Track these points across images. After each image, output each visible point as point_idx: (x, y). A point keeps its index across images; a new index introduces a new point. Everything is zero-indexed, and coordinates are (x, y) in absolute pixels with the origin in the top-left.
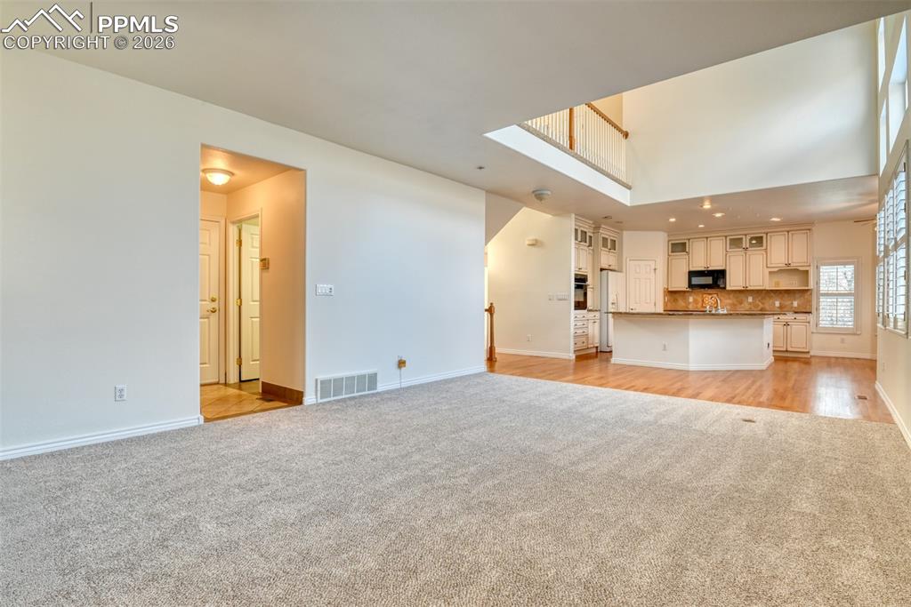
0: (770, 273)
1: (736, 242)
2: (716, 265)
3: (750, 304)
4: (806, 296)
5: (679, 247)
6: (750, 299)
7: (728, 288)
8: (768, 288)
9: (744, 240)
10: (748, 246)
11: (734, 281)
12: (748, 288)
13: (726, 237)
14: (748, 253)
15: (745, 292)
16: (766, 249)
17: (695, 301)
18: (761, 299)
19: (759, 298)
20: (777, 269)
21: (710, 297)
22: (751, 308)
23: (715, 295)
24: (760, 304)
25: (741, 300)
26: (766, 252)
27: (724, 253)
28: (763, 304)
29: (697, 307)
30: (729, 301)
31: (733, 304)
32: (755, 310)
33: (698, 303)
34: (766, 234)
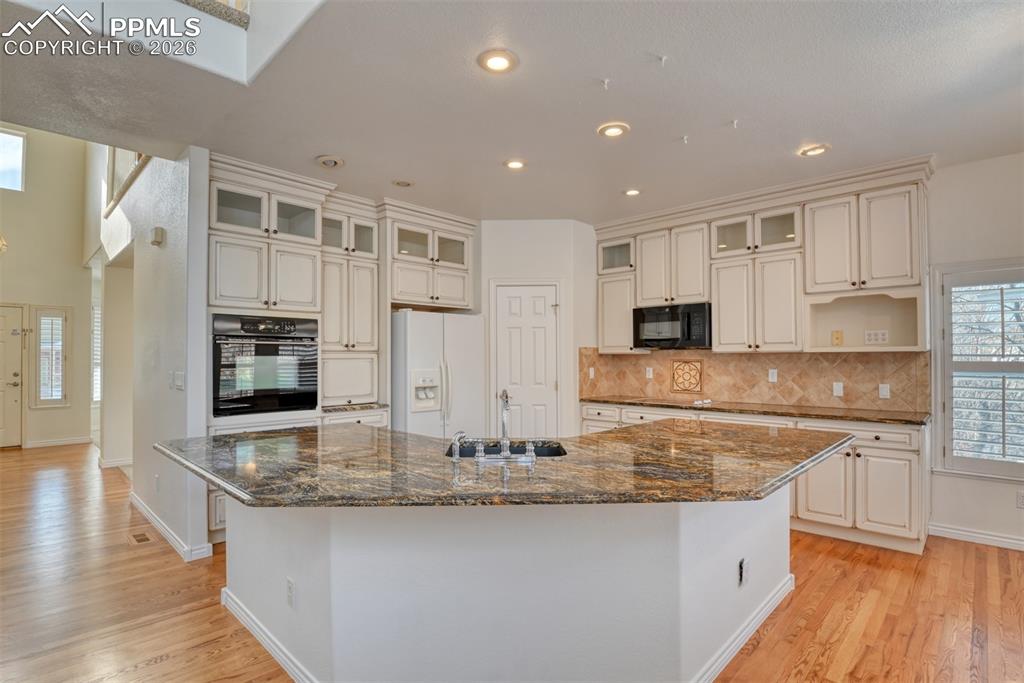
0: (816, 308)
1: (732, 235)
2: (687, 296)
3: (774, 386)
4: (915, 369)
5: (617, 255)
6: (773, 376)
7: (716, 348)
8: (807, 349)
9: (749, 226)
10: (758, 242)
11: (729, 333)
12: (763, 349)
13: (709, 223)
14: (760, 258)
15: (753, 357)
16: (803, 245)
17: (658, 376)
18: (800, 375)
19: (796, 373)
20: (829, 299)
21: (687, 368)
22: (774, 398)
23: (698, 365)
24: (796, 387)
25: (753, 376)
26: (803, 255)
27: (707, 262)
28: (801, 387)
29: (660, 391)
30: (726, 380)
31: (734, 385)
32: (785, 403)
33: (663, 382)
34: (804, 206)
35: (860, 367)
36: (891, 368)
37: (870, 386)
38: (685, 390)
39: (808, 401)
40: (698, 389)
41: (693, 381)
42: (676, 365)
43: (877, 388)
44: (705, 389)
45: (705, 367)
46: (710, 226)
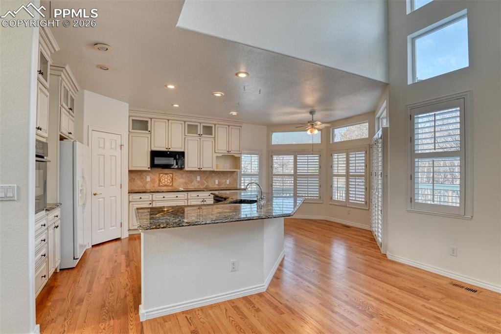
0: (217, 157)
1: (192, 128)
2: (176, 147)
3: (198, 182)
4: (234, 175)
5: (141, 125)
6: (198, 179)
7: (186, 169)
8: (215, 170)
9: (199, 127)
10: (202, 133)
11: (191, 163)
12: (203, 169)
13: (185, 122)
14: (202, 139)
15: (200, 172)
16: (215, 138)
17: (153, 180)
18: (206, 178)
19: (205, 177)
20: (221, 155)
21: (166, 176)
22: (199, 186)
23: (171, 175)
24: (206, 182)
25: (192, 179)
26: (215, 140)
27: (184, 136)
28: (207, 182)
29: (153, 186)
30: (182, 180)
31: (185, 182)
32: (202, 187)
33: (155, 182)
34: (215, 125)
35: (222, 175)
36: (229, 175)
37: (224, 181)
38: (166, 185)
39: (209, 186)
40: (171, 184)
41: (169, 181)
42: (161, 175)
43: (226, 181)
44: (174, 184)
45: (174, 176)
46: (185, 123)
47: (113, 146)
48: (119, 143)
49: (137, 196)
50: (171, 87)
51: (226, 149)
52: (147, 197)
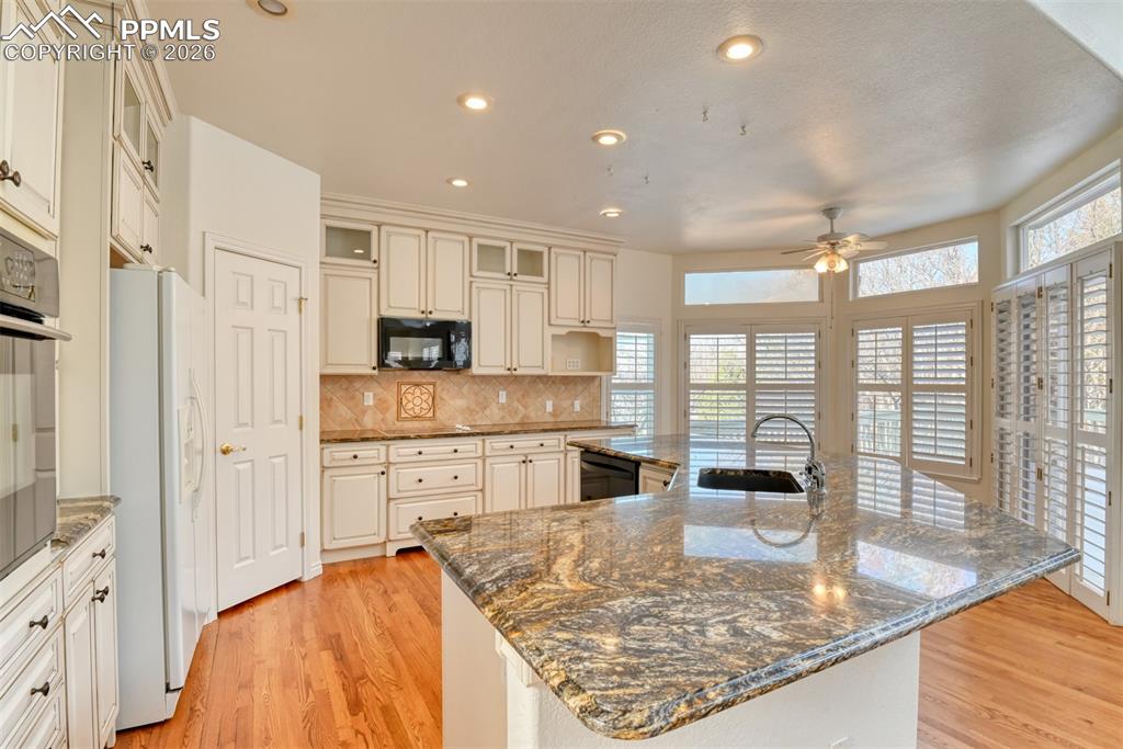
0: (555, 337)
1: (490, 255)
2: (446, 309)
3: (502, 407)
4: (593, 389)
5: (349, 242)
6: (503, 397)
7: (475, 370)
8: (550, 374)
9: (508, 253)
10: (515, 270)
13: (471, 238)
14: (517, 286)
16: (549, 283)
17: (381, 405)
18: (523, 396)
19: (519, 394)
20: (563, 331)
21: (418, 392)
22: (503, 418)
23: (431, 388)
24: (520, 407)
25: (485, 398)
26: (549, 289)
27: (467, 279)
28: (525, 407)
29: (383, 420)
30: (460, 403)
31: (468, 408)
32: (511, 421)
33: (387, 409)
34: (550, 248)
35: (563, 388)
36: (580, 388)
37: (569, 402)
38: (416, 418)
39: (528, 418)
40: (431, 414)
41: (425, 406)
42: (404, 388)
43: (573, 404)
44: (438, 414)
45: (439, 390)
46: (470, 241)
47: (278, 302)
48: (294, 293)
49: (344, 452)
50: (476, 103)
51: (577, 316)
52: (374, 453)
